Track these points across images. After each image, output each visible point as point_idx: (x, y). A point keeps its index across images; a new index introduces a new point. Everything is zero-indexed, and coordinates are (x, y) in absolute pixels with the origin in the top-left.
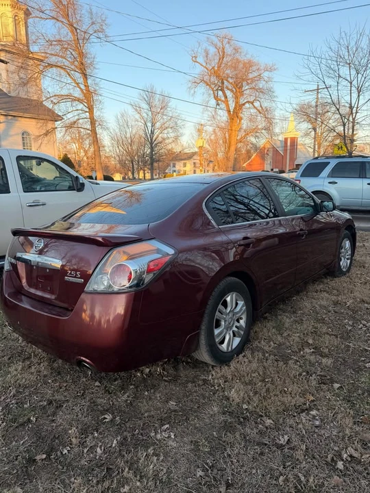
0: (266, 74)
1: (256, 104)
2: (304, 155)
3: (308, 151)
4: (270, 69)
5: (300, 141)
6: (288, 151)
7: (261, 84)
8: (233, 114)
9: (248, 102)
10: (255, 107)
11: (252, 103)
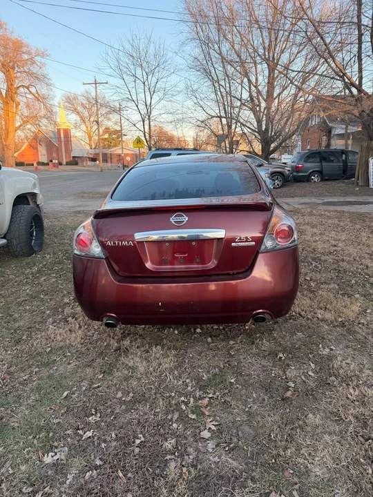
0: (38, 59)
1: (33, 90)
2: (78, 147)
3: (81, 144)
4: (43, 55)
5: (73, 132)
6: (63, 143)
7: (35, 69)
8: (6, 97)
9: (23, 86)
10: (31, 92)
11: (28, 88)
